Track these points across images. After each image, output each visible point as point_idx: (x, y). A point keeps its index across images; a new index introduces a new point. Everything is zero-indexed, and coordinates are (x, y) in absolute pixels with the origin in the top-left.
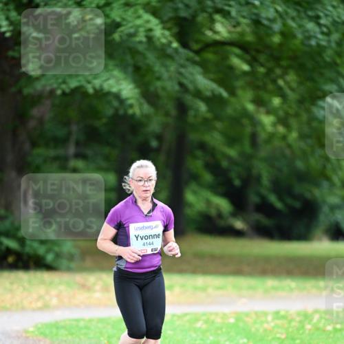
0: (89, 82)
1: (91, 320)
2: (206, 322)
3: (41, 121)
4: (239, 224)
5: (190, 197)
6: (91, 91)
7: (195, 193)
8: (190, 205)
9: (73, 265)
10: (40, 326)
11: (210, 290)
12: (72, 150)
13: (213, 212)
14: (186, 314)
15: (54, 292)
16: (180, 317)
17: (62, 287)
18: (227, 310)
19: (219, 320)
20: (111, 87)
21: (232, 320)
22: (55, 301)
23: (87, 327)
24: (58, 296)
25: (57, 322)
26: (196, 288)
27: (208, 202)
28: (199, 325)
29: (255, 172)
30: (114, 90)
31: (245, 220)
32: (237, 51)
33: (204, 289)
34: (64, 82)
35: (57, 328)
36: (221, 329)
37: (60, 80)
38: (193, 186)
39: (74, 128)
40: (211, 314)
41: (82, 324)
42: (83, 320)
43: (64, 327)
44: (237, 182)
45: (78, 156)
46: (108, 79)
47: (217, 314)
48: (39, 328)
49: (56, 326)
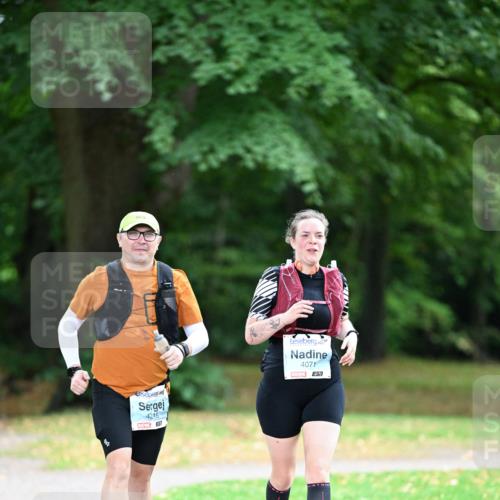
0: (248, 151)
1: (249, 483)
2: (417, 484)
3: (177, 194)
4: (463, 343)
5: (393, 302)
6: (250, 164)
7: (399, 296)
8: (394, 315)
9: (222, 404)
10: (175, 490)
11: (422, 438)
12: (221, 235)
13: (427, 324)
14: (387, 474)
15: (195, 441)
16: (378, 478)
17: (207, 435)
18: (446, 467)
19: (435, 482)
20: (280, 160)
21: (454, 482)
22: (196, 455)
23: (244, 493)
24: (201, 447)
25: (199, 485)
26: (402, 436)
27: (420, 310)
28: (405, 489)
29: (486, 265)
30: (284, 166)
31: (472, 338)
32: (461, 90)
33: (413, 437)
34: (212, 151)
35: (201, 494)
36: (438, 494)
37: (205, 148)
38: (398, 286)
39: (225, 203)
40: (424, 473)
41: (236, 488)
42: (238, 482)
43: (209, 493)
44: (461, 281)
45: (231, 243)
46: (275, 146)
47: (432, 473)
48: (174, 495)
49: (198, 490)
